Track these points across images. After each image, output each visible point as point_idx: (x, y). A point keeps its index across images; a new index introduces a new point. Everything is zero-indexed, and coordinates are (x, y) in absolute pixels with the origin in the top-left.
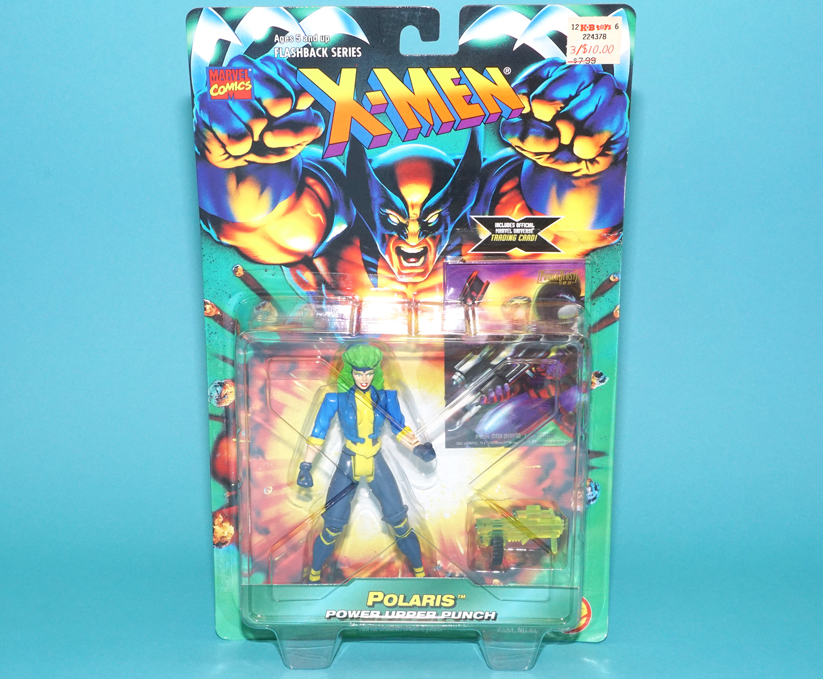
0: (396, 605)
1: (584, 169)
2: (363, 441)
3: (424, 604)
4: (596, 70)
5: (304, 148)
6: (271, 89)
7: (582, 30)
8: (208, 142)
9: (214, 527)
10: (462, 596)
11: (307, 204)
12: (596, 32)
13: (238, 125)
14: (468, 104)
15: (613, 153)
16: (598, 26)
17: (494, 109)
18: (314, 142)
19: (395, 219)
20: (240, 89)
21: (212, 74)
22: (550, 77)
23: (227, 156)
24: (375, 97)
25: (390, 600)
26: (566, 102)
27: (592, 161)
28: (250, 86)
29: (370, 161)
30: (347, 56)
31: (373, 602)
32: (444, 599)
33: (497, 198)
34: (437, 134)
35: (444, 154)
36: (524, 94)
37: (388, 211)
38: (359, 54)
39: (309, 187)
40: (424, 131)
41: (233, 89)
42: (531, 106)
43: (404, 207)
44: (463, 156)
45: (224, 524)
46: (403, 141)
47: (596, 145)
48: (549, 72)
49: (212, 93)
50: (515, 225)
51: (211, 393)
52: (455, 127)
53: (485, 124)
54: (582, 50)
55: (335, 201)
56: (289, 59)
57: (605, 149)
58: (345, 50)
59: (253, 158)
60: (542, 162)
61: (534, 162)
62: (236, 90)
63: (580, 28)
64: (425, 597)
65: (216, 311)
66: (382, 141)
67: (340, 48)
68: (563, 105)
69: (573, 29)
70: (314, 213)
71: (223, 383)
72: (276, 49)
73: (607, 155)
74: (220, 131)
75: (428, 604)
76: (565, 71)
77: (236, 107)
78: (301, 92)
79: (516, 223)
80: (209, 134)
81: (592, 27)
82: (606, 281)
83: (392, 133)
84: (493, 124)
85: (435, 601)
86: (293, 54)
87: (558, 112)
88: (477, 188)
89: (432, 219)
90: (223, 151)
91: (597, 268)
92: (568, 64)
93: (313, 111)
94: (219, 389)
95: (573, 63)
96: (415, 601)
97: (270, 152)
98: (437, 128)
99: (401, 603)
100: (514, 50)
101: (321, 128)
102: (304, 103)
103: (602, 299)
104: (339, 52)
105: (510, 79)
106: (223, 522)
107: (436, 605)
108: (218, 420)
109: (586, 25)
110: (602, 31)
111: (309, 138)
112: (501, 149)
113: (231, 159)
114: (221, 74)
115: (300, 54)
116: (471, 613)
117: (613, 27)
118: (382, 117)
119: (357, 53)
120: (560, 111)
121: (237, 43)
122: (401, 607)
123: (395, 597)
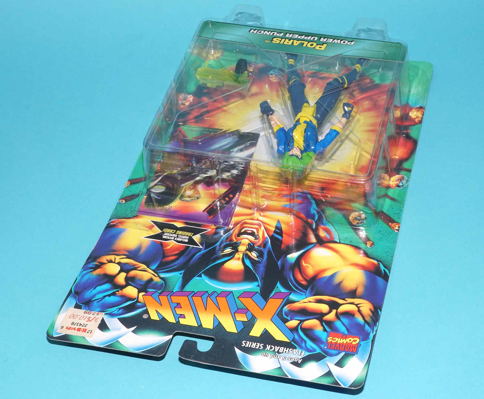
0: (309, 42)
1: (118, 259)
2: (305, 122)
3: (292, 41)
4: (87, 307)
5: (302, 300)
6: (315, 335)
7: (86, 329)
8: (370, 315)
9: (422, 116)
10: (267, 42)
11: (310, 271)
12: (77, 327)
13: (345, 320)
14: (179, 303)
15: (95, 263)
16: (75, 329)
17: (163, 299)
18: (294, 302)
19: (254, 255)
20: (337, 339)
21: (355, 351)
22: (118, 308)
23: (359, 306)
24: (242, 318)
25: (312, 45)
26: (114, 294)
27: (111, 261)
28: (328, 339)
29: (258, 286)
30: (253, 343)
31: (323, 45)
32: (278, 42)
33: (181, 254)
34: (207, 292)
35: (207, 281)
36: (140, 302)
37: (256, 259)
38: (244, 343)
39: (306, 280)
40: (216, 294)
41: (342, 339)
42: (138, 296)
43: (245, 260)
44: (194, 278)
45: (415, 117)
46: (232, 292)
47: (105, 268)
48: (118, 311)
49: (358, 340)
50: (174, 239)
51: (407, 183)
52: (194, 293)
53: (173, 292)
54: (90, 319)
55: (290, 270)
56: (295, 348)
57: (101, 265)
58: (253, 346)
59: (340, 301)
60: (144, 266)
61: (148, 267)
62: (340, 339)
63: (87, 331)
64: (290, 44)
65: (391, 225)
66: (246, 294)
67: (256, 348)
68: (117, 292)
69: (92, 331)
70: (307, 266)
71: (397, 187)
72: (303, 355)
73: (99, 263)
74: (360, 319)
76: (107, 310)
77: (343, 329)
78: (294, 330)
79: (174, 240)
80: (368, 319)
81: (79, 330)
82: (128, 201)
83: (238, 298)
84: (167, 290)
85: (285, 41)
86: (291, 350)
87: (121, 290)
88: (192, 260)
89: (228, 250)
90: (361, 309)
91: (131, 209)
92: (104, 313)
93: (289, 318)
94: (401, 184)
95: (99, 313)
97: (327, 302)
98: (206, 295)
100: (136, 326)
101: (286, 309)
102: (293, 323)
103: (134, 193)
104: (258, 346)
105: (146, 312)
106: (416, 118)
107: (285, 39)
108: (405, 168)
109: (82, 331)
110: (73, 326)
111: (296, 305)
112: (168, 277)
113: (356, 303)
114: (348, 349)
115: (286, 349)
117: (65, 328)
118: (241, 306)
119: (245, 343)
120: (120, 290)
121: (330, 363)
122: (307, 41)
123: (309, 45)
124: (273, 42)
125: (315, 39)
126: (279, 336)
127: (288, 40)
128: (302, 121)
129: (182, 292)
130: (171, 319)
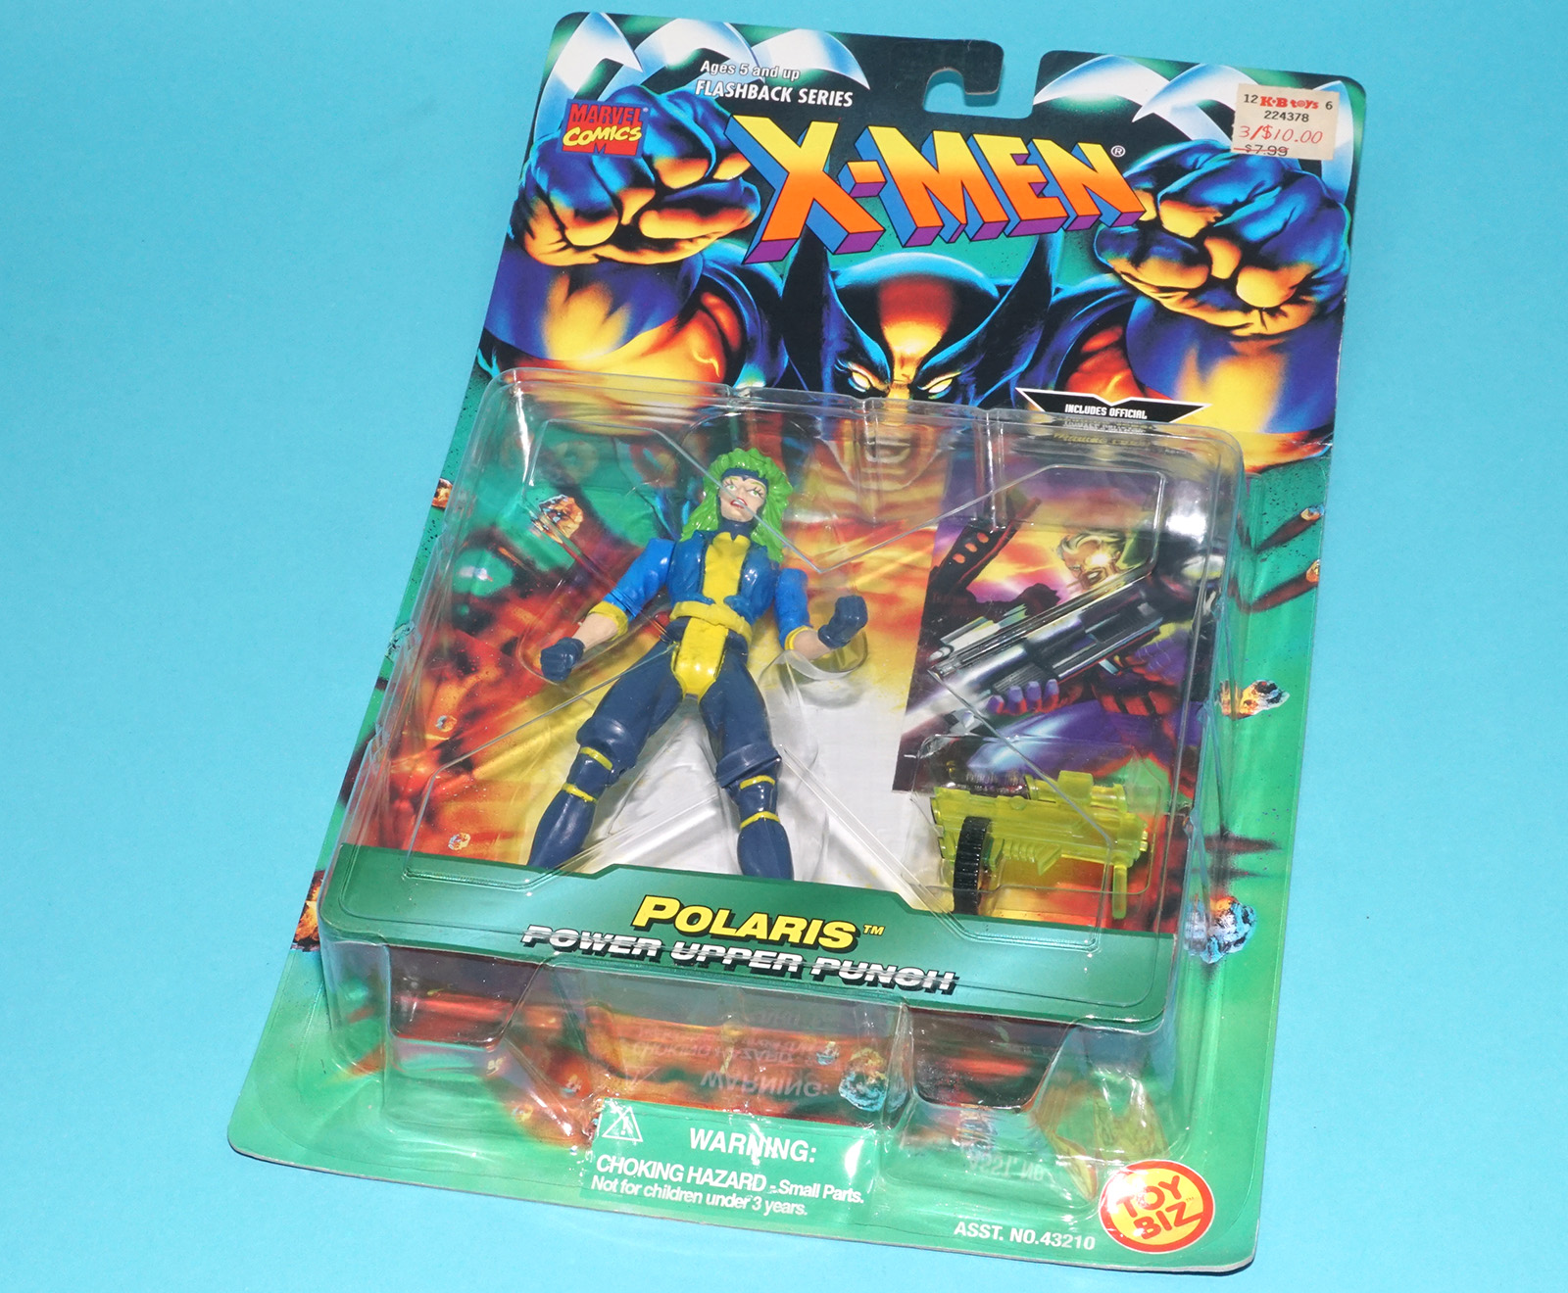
0: (706, 932)
1: (1255, 324)
2: (709, 601)
3: (775, 936)
4: (1286, 166)
5: (712, 244)
6: (674, 143)
7: (1263, 104)
8: (536, 220)
10: (875, 928)
11: (695, 341)
12: (1289, 109)
13: (599, 195)
14: (1038, 196)
15: (1315, 299)
16: (1293, 102)
17: (1085, 207)
18: (733, 235)
19: (862, 380)
20: (619, 137)
21: (575, 109)
22: (1199, 168)
23: (563, 244)
24: (863, 170)
25: (693, 919)
26: (1228, 210)
27: (1274, 312)
28: (639, 135)
29: (835, 275)
30: (825, 103)
31: (650, 919)
32: (829, 930)
33: (1076, 359)
34: (971, 240)
35: (980, 274)
36: (1146, 190)
37: (853, 366)
38: (847, 102)
39: (707, 311)
40: (946, 233)
41: (606, 138)
42: (1157, 210)
43: (884, 361)
44: (1017, 280)
46: (904, 246)
47: (1281, 285)
48: (1196, 161)
49: (566, 141)
50: (1108, 411)
52: (1008, 231)
53: (1066, 231)
54: (1262, 133)
55: (751, 339)
56: (721, 100)
57: (1298, 294)
58: (823, 94)
59: (612, 252)
60: (1171, 303)
61: (1157, 303)
62: (611, 139)
63: (1259, 100)
64: (782, 921)
66: (862, 243)
67: (816, 91)
68: (1220, 215)
69: (1247, 101)
70: (705, 357)
72: (700, 83)
73: (1305, 303)
74: (562, 204)
75: (785, 937)
76: (1227, 162)
77: (604, 168)
78: (727, 151)
79: (1109, 407)
80: (540, 207)
81: (1282, 102)
82: (1293, 519)
83: (884, 230)
84: (1081, 233)
85: (804, 932)
86: (729, 93)
87: (1209, 225)
88: (1038, 340)
89: (939, 386)
90: (557, 236)
91: (1275, 497)
92: (1234, 152)
93: (744, 184)
95: (1245, 152)
96: (755, 927)
97: (646, 244)
98: (972, 230)
99: (718, 928)
100: (1134, 120)
101: (753, 212)
102: (730, 170)
103: (1282, 551)
104: (812, 96)
105: (1120, 164)
107: (805, 941)
109: (1270, 98)
110: (1302, 110)
111: (725, 226)
112: (1089, 277)
113: (569, 251)
114: (591, 113)
115: (741, 94)
117: (1322, 105)
118: (871, 204)
119: (844, 101)
120: (1215, 223)
121: (633, 67)
122: (714, 936)
123: (706, 915)
124: (853, 929)
126: (763, 130)
127: (790, 940)
129: (1040, 230)
130: (1047, 148)
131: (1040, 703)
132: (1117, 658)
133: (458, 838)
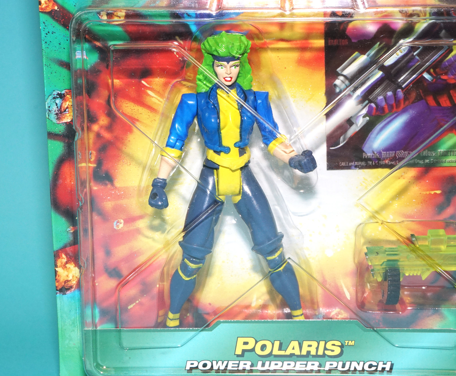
0: (270, 354)
2: (227, 150)
3: (304, 353)
9: (57, 269)
10: (350, 342)
25: (263, 347)
31: (243, 350)
32: (329, 346)
45: (68, 266)
51: (49, 107)
64: (305, 344)
65: (53, 6)
71: (64, 94)
75: (309, 352)
85: (317, 348)
94: (58, 101)
96: (293, 349)
99: (276, 352)
106: (67, 263)
107: (319, 354)
108: (58, 140)
116: (361, 363)
122: (276, 356)
123: (269, 344)
124: (340, 344)
125: (260, 363)
127: (311, 354)
128: (235, 151)
131: (395, 105)
132: (432, 70)
133: (118, 222)
